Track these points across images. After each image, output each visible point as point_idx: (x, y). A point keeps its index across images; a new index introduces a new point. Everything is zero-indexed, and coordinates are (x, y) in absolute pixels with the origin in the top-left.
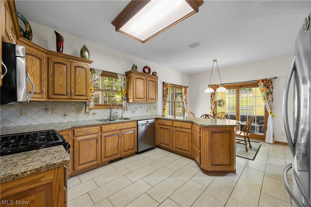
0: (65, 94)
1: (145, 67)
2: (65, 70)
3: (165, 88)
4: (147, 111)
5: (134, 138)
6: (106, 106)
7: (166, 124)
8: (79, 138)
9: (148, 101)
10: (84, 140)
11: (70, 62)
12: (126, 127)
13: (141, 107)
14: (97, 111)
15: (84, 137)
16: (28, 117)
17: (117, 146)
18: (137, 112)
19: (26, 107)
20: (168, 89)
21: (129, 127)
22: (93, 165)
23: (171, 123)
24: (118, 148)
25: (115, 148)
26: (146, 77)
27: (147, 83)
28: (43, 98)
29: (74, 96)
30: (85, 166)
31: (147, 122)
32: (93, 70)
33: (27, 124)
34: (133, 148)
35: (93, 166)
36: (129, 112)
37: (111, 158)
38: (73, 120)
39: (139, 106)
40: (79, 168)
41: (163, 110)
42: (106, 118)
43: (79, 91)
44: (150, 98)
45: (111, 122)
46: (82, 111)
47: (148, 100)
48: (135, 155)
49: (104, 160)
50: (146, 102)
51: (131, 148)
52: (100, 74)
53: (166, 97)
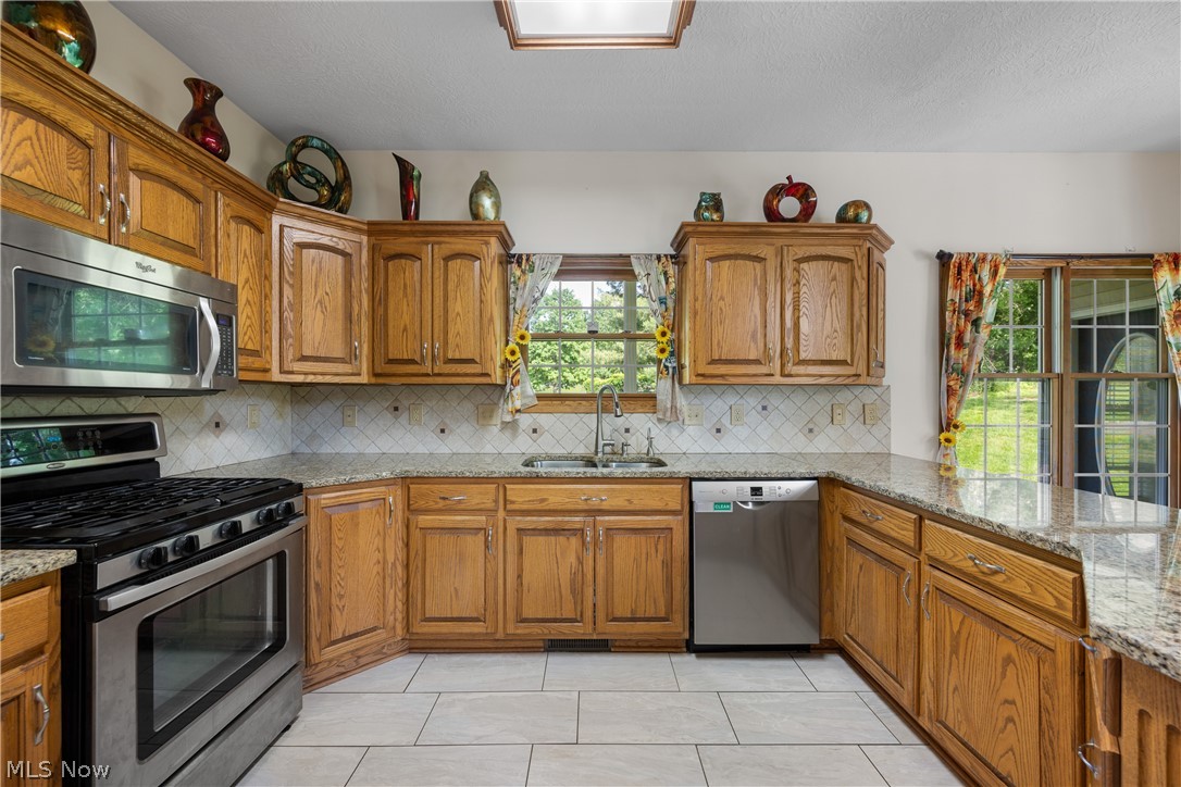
0: (417, 358)
1: (777, 192)
2: (417, 277)
3: (955, 287)
4: (811, 431)
5: (667, 565)
6: (584, 403)
7: (876, 525)
8: (425, 520)
9: (790, 376)
10: (442, 529)
11: (430, 246)
12: (619, 503)
13: (764, 408)
14: (544, 420)
15: (441, 517)
16: (356, 431)
17: (573, 582)
18: (742, 431)
19: (352, 403)
20: (981, 294)
21: (638, 508)
22: (471, 634)
23: (911, 527)
24: (577, 592)
25: (566, 591)
26: (780, 242)
27: (789, 272)
28: (359, 374)
29: (445, 363)
30: (444, 630)
31: (756, 491)
32: (527, 260)
33: (355, 451)
34: (662, 614)
35: (473, 637)
36: (691, 430)
37: (546, 631)
38: (467, 450)
39: (752, 401)
40: (425, 630)
41: (941, 431)
42: (581, 450)
43: (457, 345)
44: (803, 356)
45: (590, 471)
46: (494, 418)
47: (790, 368)
48: (681, 652)
49: (517, 628)
50: (778, 379)
51: (651, 613)
52: (555, 270)
53: (960, 344)
